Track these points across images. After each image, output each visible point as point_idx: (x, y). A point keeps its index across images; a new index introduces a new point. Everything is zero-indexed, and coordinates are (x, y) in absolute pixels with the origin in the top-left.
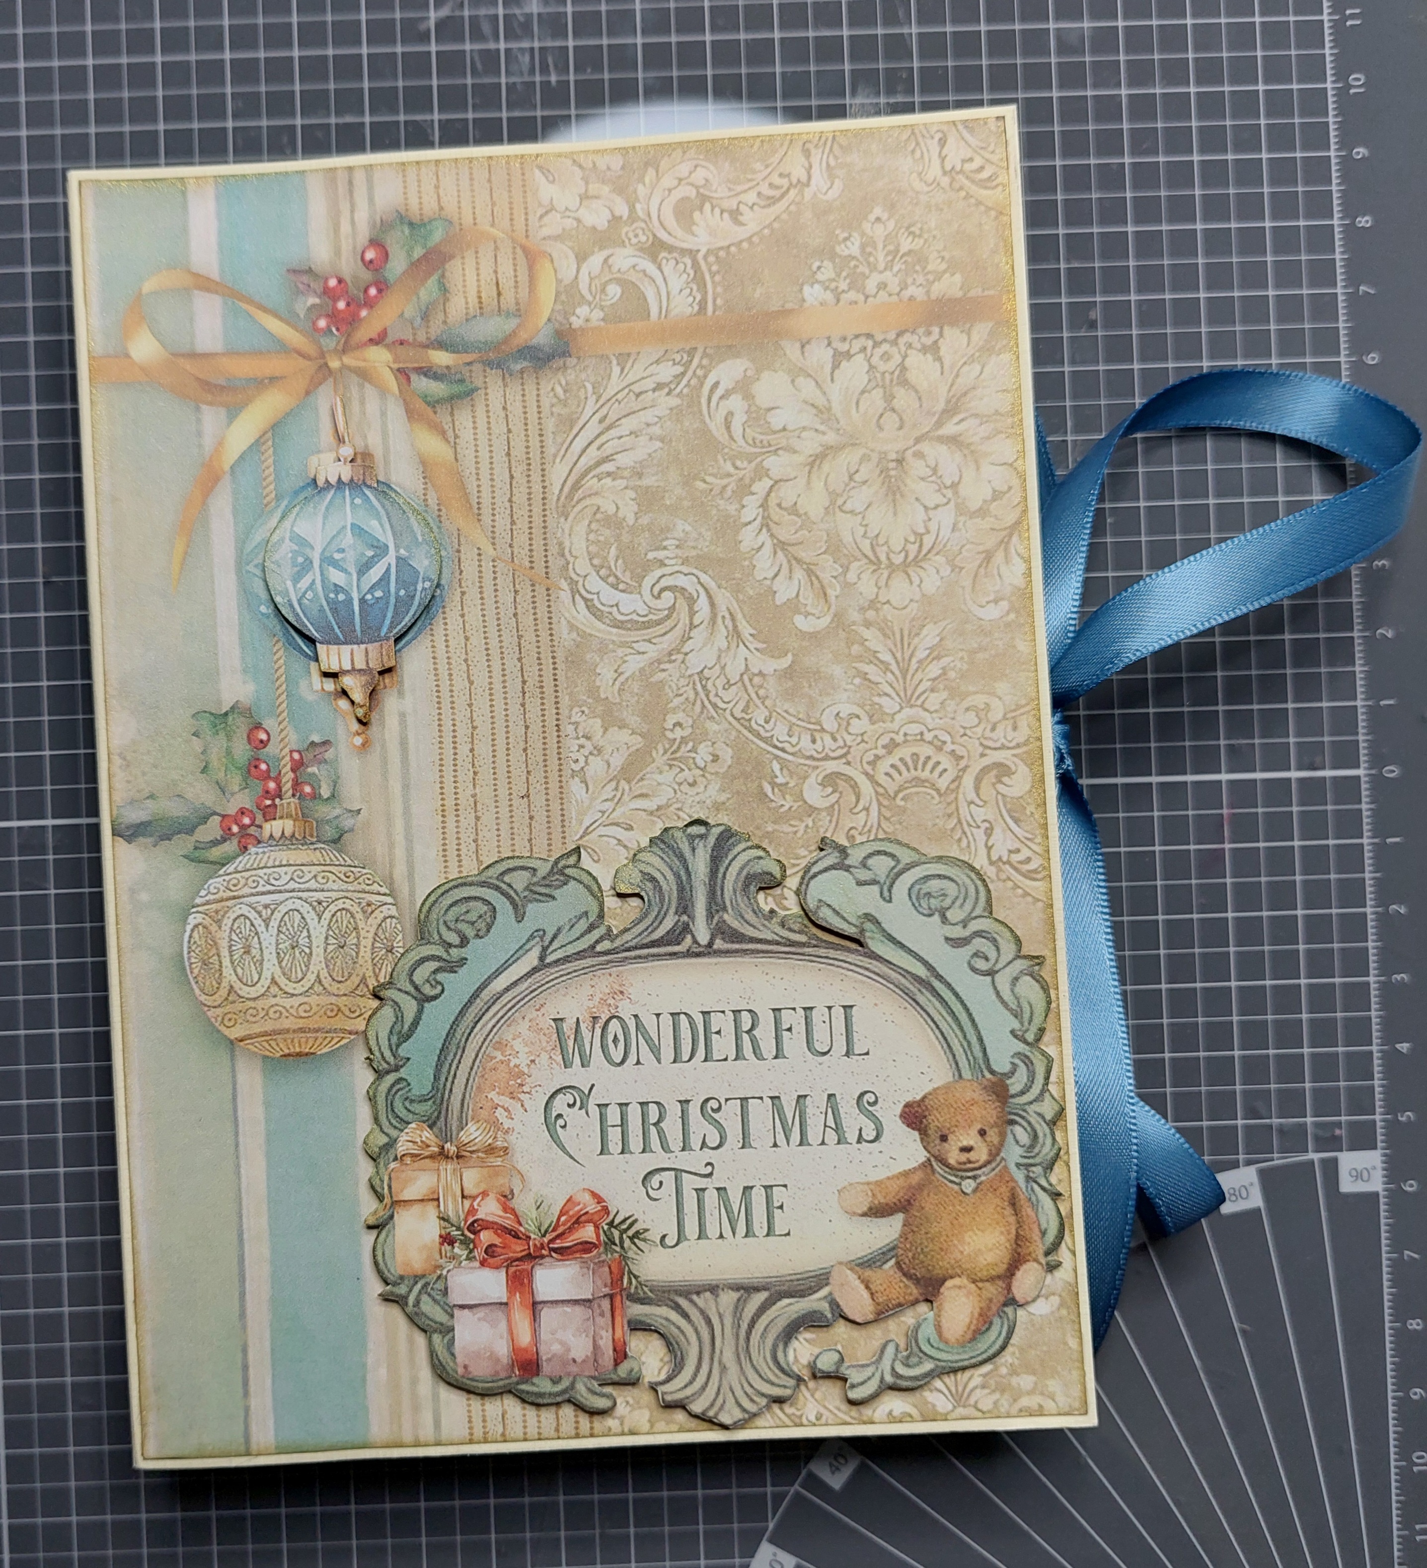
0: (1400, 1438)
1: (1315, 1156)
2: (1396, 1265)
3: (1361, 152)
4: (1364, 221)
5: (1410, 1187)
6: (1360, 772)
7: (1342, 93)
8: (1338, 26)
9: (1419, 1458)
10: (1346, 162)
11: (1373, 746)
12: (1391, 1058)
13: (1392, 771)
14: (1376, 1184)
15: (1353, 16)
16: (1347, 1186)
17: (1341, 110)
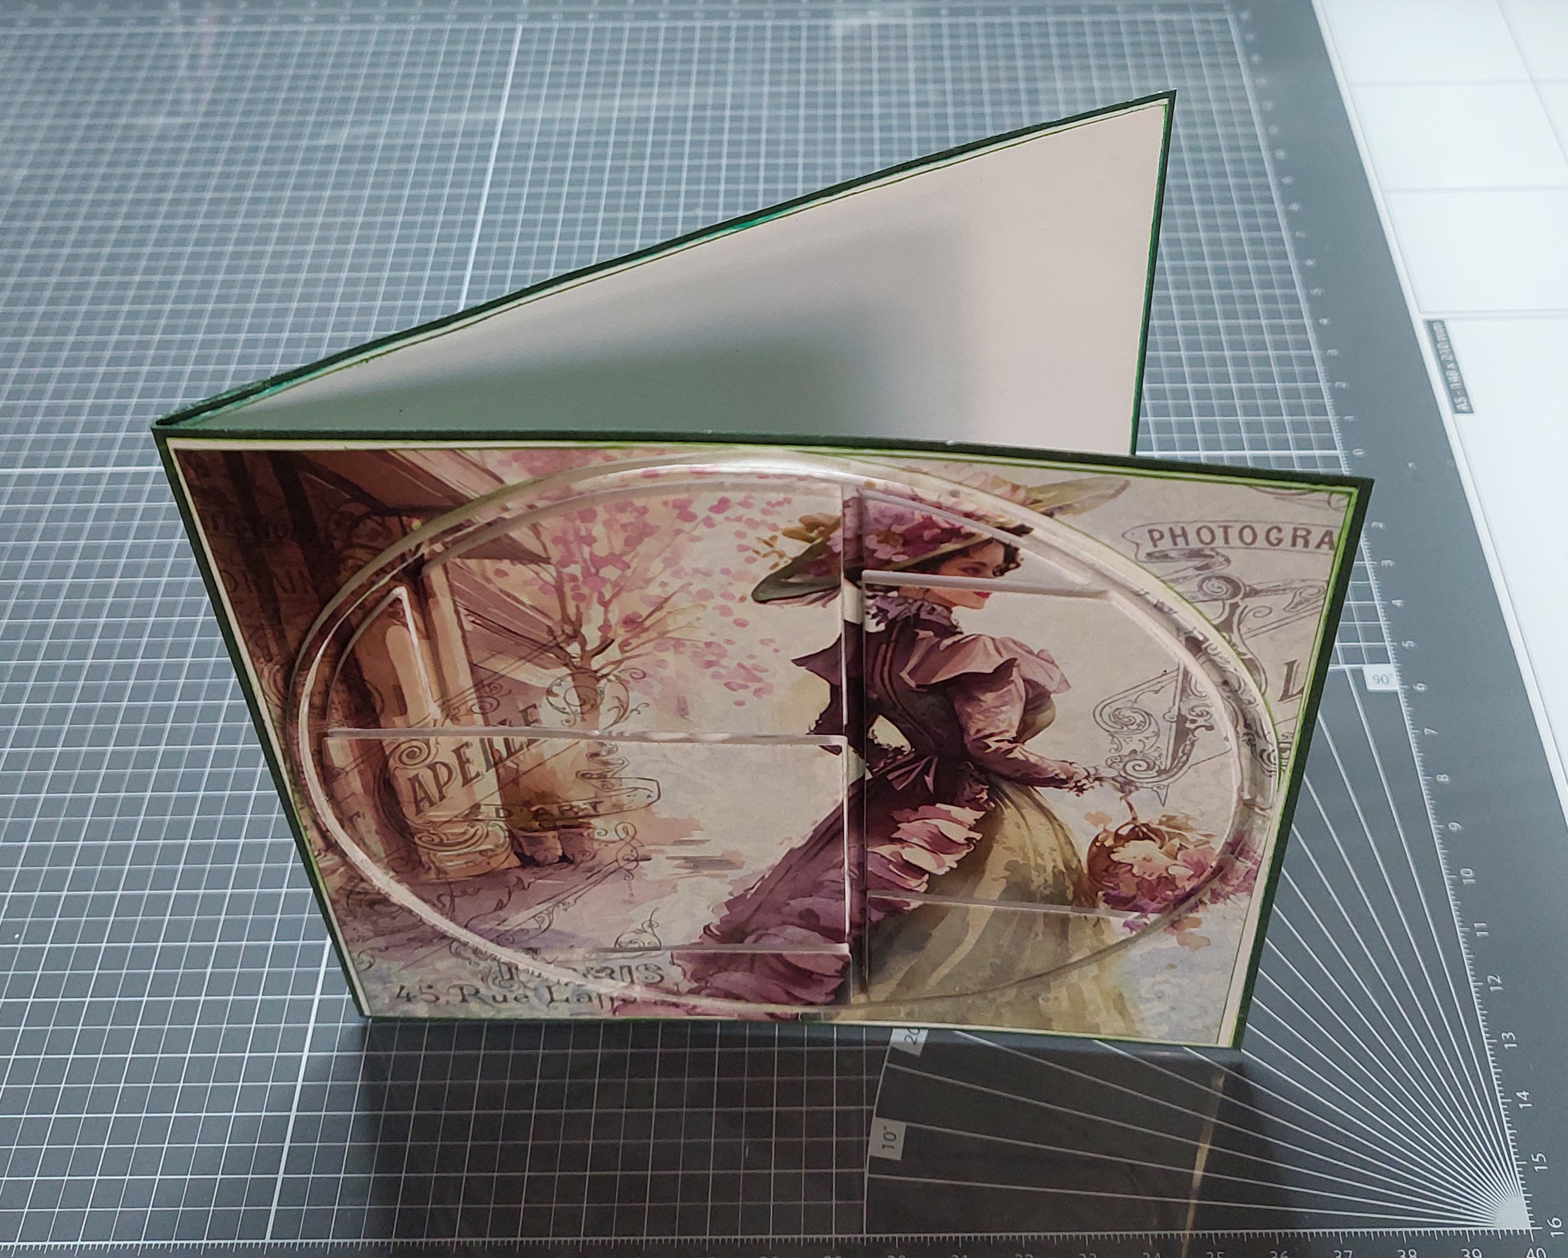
0: (1448, 858)
1: (1347, 668)
2: (1419, 738)
3: (1287, 180)
4: (1294, 207)
5: (1420, 688)
6: (1338, 453)
7: (1272, 158)
8: (1266, 133)
9: (1462, 873)
10: (1279, 184)
11: (1343, 439)
12: (1389, 610)
13: (1359, 453)
14: (1394, 684)
15: (1273, 130)
16: (1372, 686)
17: (1272, 164)
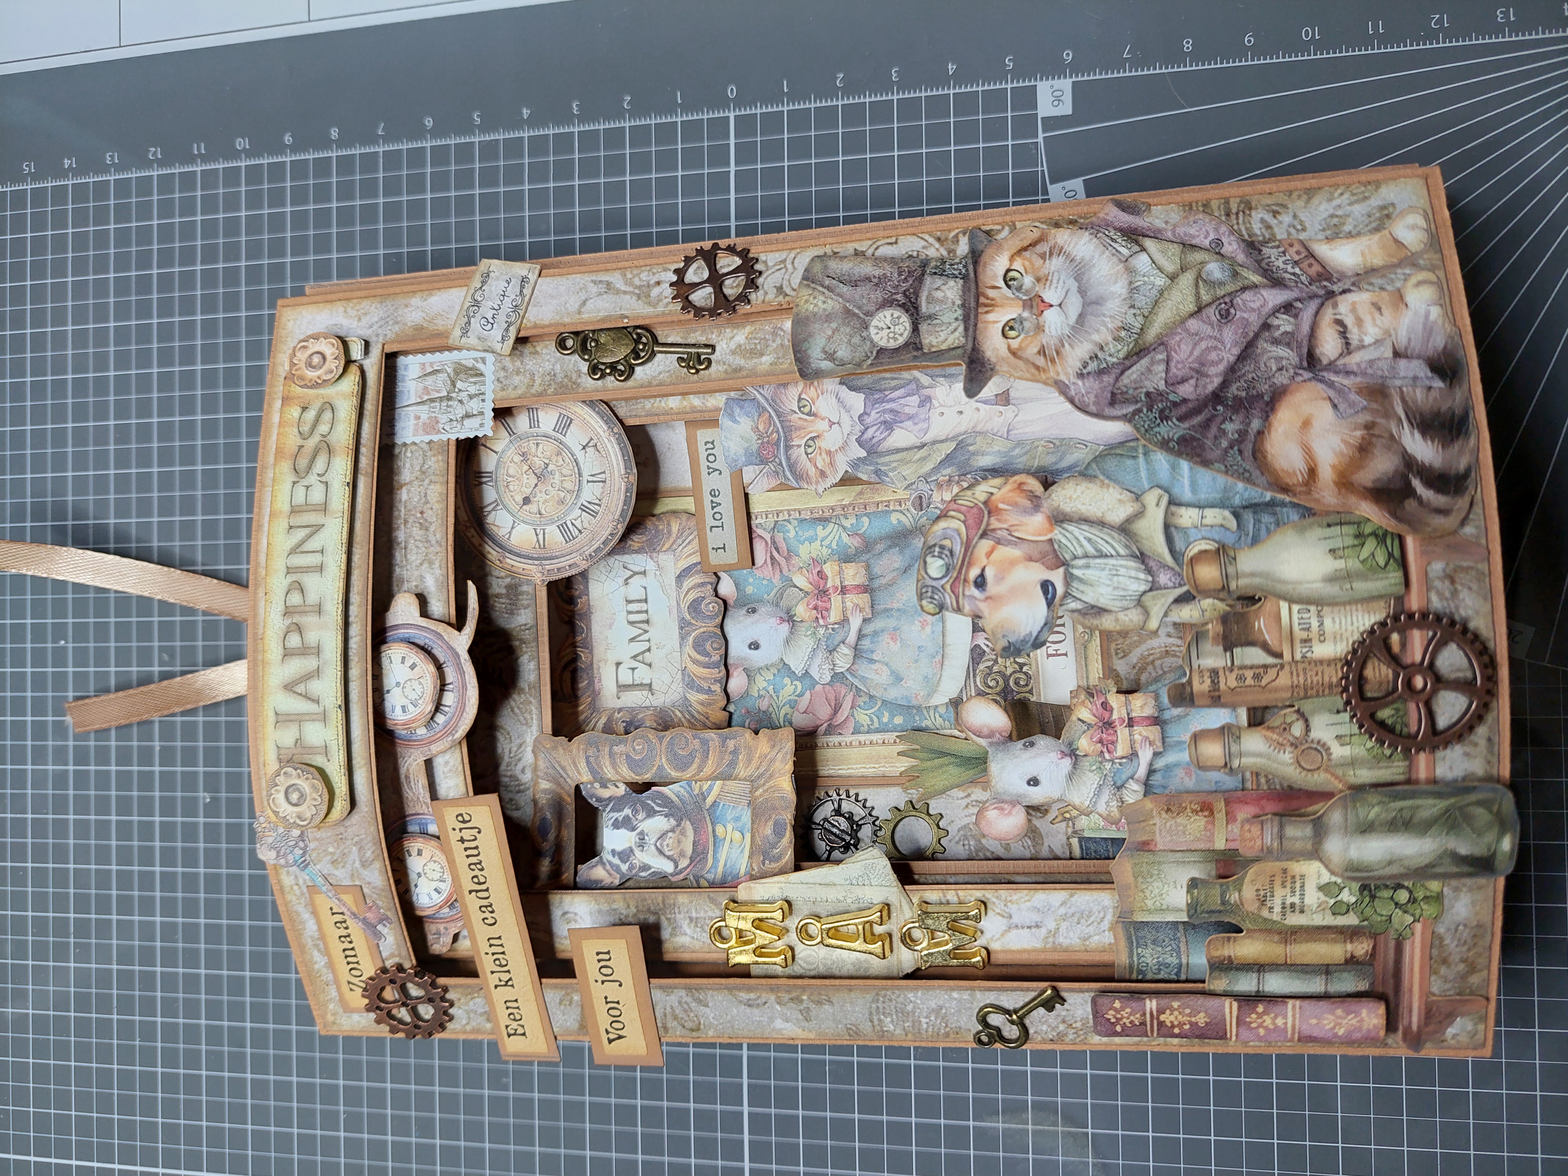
0: (1288, 52)
1: (1041, 135)
2: (1136, 64)
3: (288, 139)
4: (334, 133)
5: (1068, 56)
6: (732, 116)
7: (249, 154)
8: (205, 159)
9: (1307, 35)
10: (294, 149)
11: (712, 108)
12: (960, 78)
13: (732, 91)
14: (1066, 85)
15: (199, 149)
16: (1066, 109)
17: (259, 155)
